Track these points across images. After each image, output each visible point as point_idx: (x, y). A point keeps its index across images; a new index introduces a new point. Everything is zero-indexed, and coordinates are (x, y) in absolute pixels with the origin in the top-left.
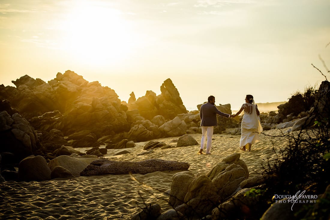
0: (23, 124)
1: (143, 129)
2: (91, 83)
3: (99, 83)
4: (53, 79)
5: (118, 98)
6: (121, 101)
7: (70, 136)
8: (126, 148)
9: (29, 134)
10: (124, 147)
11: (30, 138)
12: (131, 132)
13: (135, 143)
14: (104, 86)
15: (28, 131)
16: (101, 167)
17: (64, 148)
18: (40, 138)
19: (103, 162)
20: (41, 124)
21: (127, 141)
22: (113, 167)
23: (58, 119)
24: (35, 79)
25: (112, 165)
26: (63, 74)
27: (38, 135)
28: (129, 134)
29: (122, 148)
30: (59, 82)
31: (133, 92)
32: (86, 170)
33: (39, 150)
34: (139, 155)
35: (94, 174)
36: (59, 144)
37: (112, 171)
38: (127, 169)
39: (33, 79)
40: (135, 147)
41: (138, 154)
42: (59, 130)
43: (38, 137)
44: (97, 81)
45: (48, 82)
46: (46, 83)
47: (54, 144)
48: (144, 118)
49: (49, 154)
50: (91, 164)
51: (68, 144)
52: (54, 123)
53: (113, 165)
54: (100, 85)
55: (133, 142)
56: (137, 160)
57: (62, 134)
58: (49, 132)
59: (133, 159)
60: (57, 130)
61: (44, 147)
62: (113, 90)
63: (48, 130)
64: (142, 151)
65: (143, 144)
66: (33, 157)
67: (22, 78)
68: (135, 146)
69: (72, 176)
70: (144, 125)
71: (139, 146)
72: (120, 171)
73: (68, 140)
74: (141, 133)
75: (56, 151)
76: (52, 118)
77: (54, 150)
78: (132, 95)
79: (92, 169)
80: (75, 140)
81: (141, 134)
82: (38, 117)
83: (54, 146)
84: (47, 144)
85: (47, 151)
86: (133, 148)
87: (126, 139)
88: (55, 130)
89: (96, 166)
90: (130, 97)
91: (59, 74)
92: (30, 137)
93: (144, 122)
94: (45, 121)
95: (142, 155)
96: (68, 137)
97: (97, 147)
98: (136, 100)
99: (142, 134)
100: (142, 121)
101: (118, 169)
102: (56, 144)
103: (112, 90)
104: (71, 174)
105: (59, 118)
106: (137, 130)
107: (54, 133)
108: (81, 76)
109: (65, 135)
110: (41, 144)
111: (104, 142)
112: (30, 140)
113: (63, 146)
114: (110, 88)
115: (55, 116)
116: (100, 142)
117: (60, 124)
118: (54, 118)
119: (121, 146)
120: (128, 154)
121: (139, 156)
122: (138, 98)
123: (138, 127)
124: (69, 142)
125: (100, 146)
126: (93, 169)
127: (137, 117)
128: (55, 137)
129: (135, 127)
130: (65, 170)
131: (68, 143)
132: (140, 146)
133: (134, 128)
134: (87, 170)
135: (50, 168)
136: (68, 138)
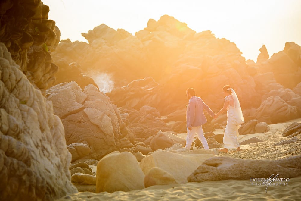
0: (100, 100)
1: (281, 103)
2: (200, 33)
3: (212, 33)
4: (143, 29)
5: (241, 55)
6: (246, 60)
7: (170, 115)
8: (254, 133)
9: (109, 115)
10: (252, 131)
11: (111, 122)
12: (262, 108)
13: (269, 125)
14: (220, 38)
15: (108, 111)
16: (218, 168)
17: (161, 135)
18: (126, 120)
19: (221, 160)
20: (127, 98)
21: (256, 123)
22: (237, 168)
23: (150, 90)
24: (116, 30)
25: (235, 165)
26: (157, 21)
27: (123, 116)
28: (260, 111)
29: (249, 133)
30: (151, 33)
31: (264, 46)
32: (196, 174)
33: (125, 138)
34: (276, 145)
35: (208, 179)
36: (153, 129)
37: (236, 175)
38: (258, 172)
39: (113, 30)
40: (269, 132)
41: (275, 143)
42: (153, 107)
43: (123, 120)
44: (209, 31)
45: (135, 33)
46: (132, 35)
47: (146, 128)
48: (282, 86)
49: (140, 144)
50: (203, 163)
51: (166, 128)
52: (146, 96)
53: (237, 165)
54: (213, 36)
55: (266, 124)
56: (274, 153)
57: (159, 113)
58: (138, 111)
59: (267, 151)
60: (150, 107)
61: (132, 133)
62: (233, 43)
63: (137, 108)
64: (280, 138)
65: (282, 127)
66: (117, 153)
67: (96, 29)
68: (270, 129)
69: (176, 183)
70: (282, 97)
71: (275, 129)
72: (248, 174)
73: (167, 121)
74: (278, 109)
75: (151, 140)
76: (143, 88)
77: (147, 137)
78: (263, 50)
79: (205, 171)
80: (177, 122)
81: (277, 112)
82: (122, 87)
83: (146, 131)
84: (136, 128)
85: (137, 138)
86: (266, 133)
87: (255, 120)
88: (147, 108)
89: (211, 167)
90: (260, 52)
91: (151, 21)
92: (111, 119)
93: (283, 91)
94: (132, 93)
95: (280, 145)
96: (168, 117)
97: (211, 132)
98: (270, 57)
99: (280, 110)
100: (279, 90)
101: (244, 172)
102: (150, 129)
103: (231, 43)
104: (175, 180)
105: (153, 89)
106: (271, 105)
107: (146, 112)
108: (185, 23)
109: (162, 114)
110: (128, 130)
111: (221, 125)
112: (111, 124)
113: (160, 132)
114: (229, 41)
115: (146, 86)
116: (215, 125)
117: (154, 97)
118: (145, 89)
119: (247, 130)
120: (259, 143)
121: (277, 148)
122: (272, 55)
123: (273, 101)
124: (168, 124)
125: (215, 130)
126: (207, 172)
127: (271, 84)
128: (147, 118)
129: (269, 101)
130: (165, 173)
131: (167, 126)
132: (277, 130)
133: (267, 101)
134: (198, 173)
135: (143, 170)
136: (166, 118)
